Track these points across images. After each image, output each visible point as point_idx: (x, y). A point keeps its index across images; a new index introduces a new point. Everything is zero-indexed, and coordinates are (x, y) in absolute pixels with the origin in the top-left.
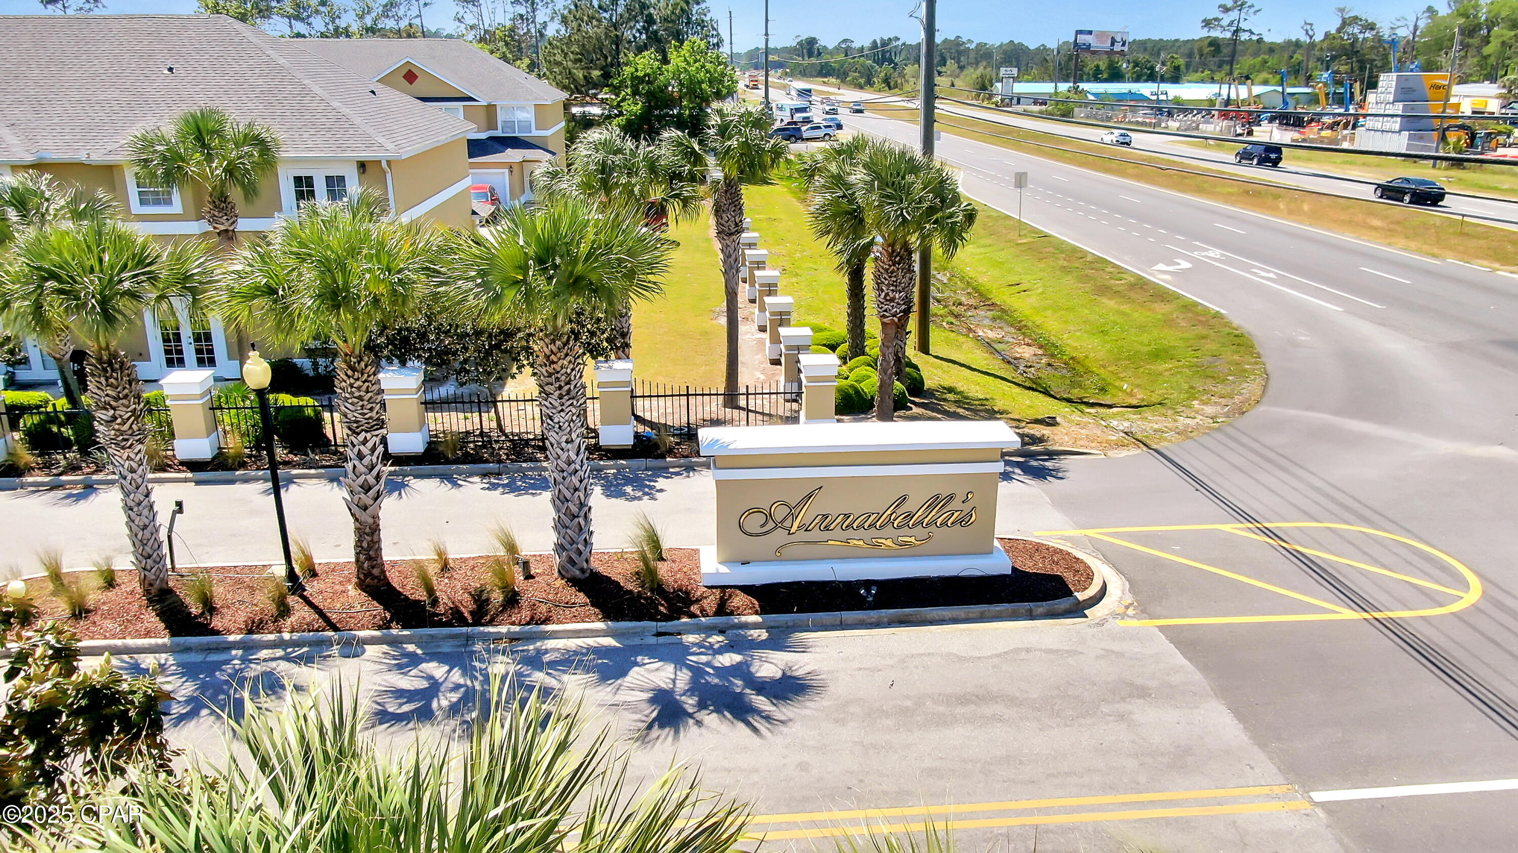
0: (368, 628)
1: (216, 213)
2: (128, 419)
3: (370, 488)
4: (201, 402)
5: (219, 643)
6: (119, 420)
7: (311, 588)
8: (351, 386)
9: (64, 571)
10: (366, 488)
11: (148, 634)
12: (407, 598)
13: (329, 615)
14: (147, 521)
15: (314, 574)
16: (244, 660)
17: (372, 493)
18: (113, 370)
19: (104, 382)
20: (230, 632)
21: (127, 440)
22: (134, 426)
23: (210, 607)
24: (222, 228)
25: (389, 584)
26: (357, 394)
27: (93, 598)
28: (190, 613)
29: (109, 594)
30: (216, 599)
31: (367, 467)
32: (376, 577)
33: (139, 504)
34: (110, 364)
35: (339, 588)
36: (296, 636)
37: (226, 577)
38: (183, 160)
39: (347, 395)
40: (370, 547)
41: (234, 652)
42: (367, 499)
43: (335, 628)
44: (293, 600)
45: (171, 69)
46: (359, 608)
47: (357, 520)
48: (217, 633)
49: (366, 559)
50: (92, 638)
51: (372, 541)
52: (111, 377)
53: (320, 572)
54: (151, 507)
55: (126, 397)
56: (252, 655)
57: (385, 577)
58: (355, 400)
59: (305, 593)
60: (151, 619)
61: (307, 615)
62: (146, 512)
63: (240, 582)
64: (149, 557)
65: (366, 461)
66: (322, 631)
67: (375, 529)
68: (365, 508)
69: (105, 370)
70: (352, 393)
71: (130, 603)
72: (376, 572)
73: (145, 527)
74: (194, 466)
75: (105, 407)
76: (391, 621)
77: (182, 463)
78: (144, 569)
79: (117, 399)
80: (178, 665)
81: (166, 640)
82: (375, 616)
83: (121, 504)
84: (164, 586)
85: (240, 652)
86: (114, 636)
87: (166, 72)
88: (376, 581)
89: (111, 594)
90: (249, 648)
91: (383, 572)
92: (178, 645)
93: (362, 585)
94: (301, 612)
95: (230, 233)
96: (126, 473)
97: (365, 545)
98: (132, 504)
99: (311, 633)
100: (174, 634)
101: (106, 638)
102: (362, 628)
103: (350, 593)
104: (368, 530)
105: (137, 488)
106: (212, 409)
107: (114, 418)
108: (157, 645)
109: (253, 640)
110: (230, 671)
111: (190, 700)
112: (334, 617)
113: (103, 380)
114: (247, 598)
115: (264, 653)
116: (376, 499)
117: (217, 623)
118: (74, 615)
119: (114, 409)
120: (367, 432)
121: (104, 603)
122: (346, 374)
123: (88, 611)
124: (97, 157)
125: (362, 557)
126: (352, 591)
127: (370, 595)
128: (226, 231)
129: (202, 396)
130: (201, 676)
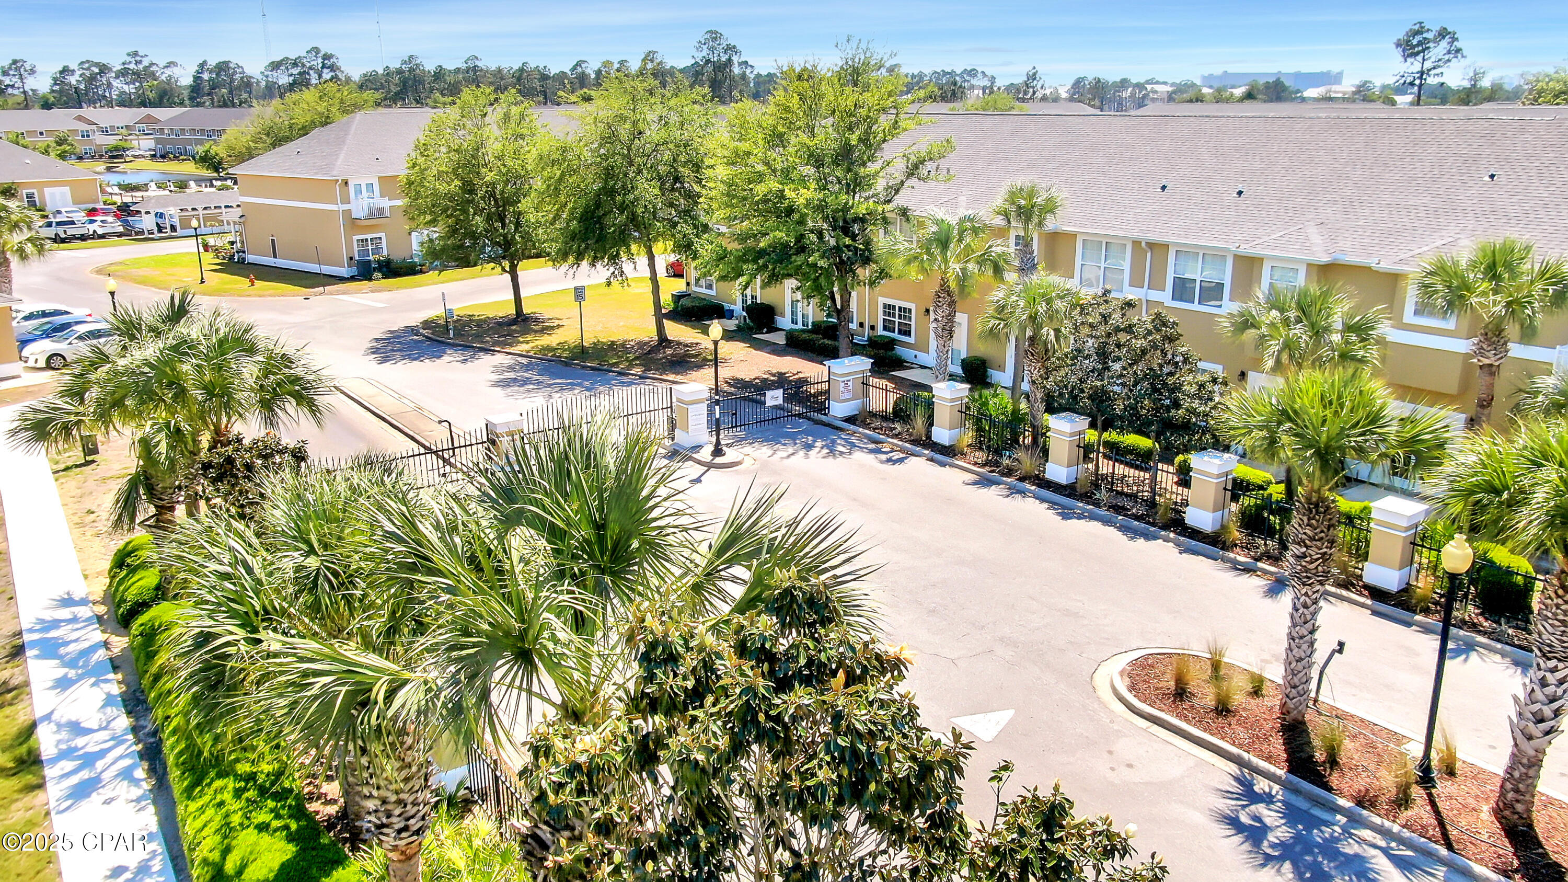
0: (1487, 866)
1: (1485, 346)
2: (1317, 560)
3: (1542, 721)
4: (1404, 535)
5: (1328, 801)
6: (1308, 559)
7: (1443, 788)
8: (1558, 606)
9: (1225, 660)
10: (1539, 717)
11: (1269, 759)
12: (1545, 855)
13: (1448, 827)
14: (1303, 655)
15: (1451, 772)
16: (1345, 830)
17: (1543, 726)
18: (1317, 512)
19: (1306, 521)
20: (1341, 794)
21: (1309, 578)
22: (1320, 568)
23: (1333, 761)
24: (1487, 361)
25: (1530, 826)
26: (1561, 617)
27: (1238, 699)
28: (1313, 756)
29: (1252, 701)
30: (1342, 754)
31: (1547, 696)
32: (1518, 813)
33: (1301, 638)
34: (1317, 506)
35: (1471, 801)
36: (1406, 833)
37: (1360, 733)
38: (1468, 290)
39: (1550, 615)
40: (1520, 780)
41: (1339, 817)
42: (1533, 729)
43: (1450, 847)
44: (1417, 792)
45: (1492, 176)
46: (1485, 837)
47: (1516, 745)
48: (1329, 789)
49: (1512, 790)
50: (1223, 738)
51: (1526, 774)
52: (1314, 518)
53: (1458, 772)
54: (1312, 644)
55: (1321, 539)
56: (1355, 828)
57: (1529, 818)
58: (1557, 623)
59: (1433, 791)
60: (1277, 745)
61: (1425, 816)
62: (1305, 647)
63: (1371, 746)
64: (1295, 687)
65: (1550, 690)
66: (1435, 842)
67: (1535, 763)
68: (1530, 738)
69: (1310, 510)
70: (1555, 614)
71: (1265, 720)
72: (1519, 807)
73: (1300, 660)
74: (1377, 594)
75: (1302, 543)
76: (1516, 871)
77: (1366, 587)
78: (1287, 696)
79: (1312, 539)
80: (1284, 802)
81: (1281, 773)
82: (1499, 856)
83: (1287, 631)
84: (1300, 718)
85: (1343, 820)
86: (1240, 746)
87: (1487, 179)
88: (1516, 817)
89: (1254, 702)
90: (1355, 821)
91: (1529, 811)
92: (1291, 782)
93: (1498, 812)
94: (1420, 811)
95: (1494, 369)
96: (1299, 606)
97: (1516, 774)
98: (1295, 635)
99: (1423, 840)
100: (1291, 771)
101: (1234, 744)
102: (1480, 861)
103: (1482, 815)
104: (1525, 761)
105: (1305, 623)
106: (1414, 544)
107: (1304, 556)
108: (1274, 775)
109: (1360, 815)
110: (1327, 835)
111: (1281, 845)
112: (1453, 833)
113: (1305, 519)
114: (1372, 767)
115: (1367, 834)
116: (1547, 733)
117: (1334, 780)
118: (1217, 709)
119: (1307, 546)
120: (1559, 660)
121: (1244, 709)
122: (1556, 592)
123: (1228, 711)
124: (1386, 265)
125: (1509, 786)
126: (1486, 812)
127: (1504, 829)
128: (1491, 365)
129: (1407, 529)
130: (1300, 827)
